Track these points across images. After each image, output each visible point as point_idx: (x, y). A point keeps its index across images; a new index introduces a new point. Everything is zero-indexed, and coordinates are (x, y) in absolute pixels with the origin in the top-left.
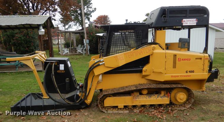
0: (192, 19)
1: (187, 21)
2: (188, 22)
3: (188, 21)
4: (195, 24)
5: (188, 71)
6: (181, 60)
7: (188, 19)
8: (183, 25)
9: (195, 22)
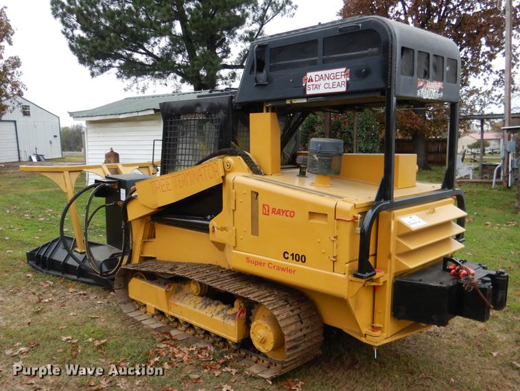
0: (335, 71)
1: (317, 77)
2: (322, 82)
3: (321, 78)
4: (343, 89)
5: (290, 253)
6: (271, 211)
7: (320, 73)
8: (308, 92)
9: (344, 79)
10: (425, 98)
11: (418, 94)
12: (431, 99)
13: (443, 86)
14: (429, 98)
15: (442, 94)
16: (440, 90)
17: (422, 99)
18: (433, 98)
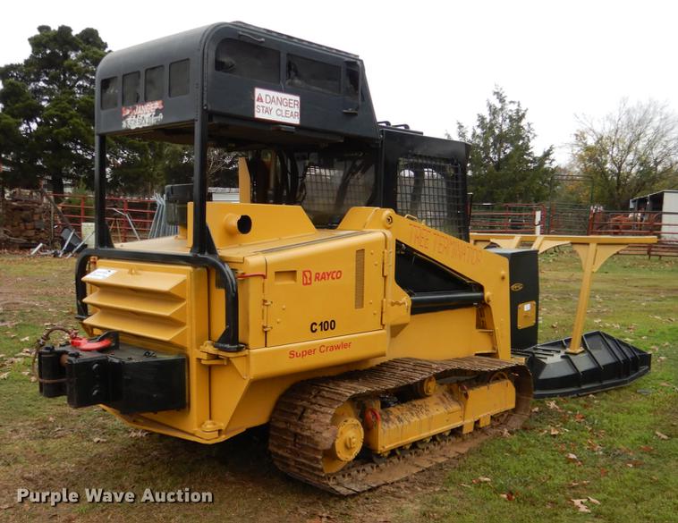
10: (133, 127)
11: (124, 125)
12: (144, 127)
13: (163, 104)
14: (141, 127)
15: (161, 116)
16: (157, 112)
17: (130, 130)
18: (146, 125)
